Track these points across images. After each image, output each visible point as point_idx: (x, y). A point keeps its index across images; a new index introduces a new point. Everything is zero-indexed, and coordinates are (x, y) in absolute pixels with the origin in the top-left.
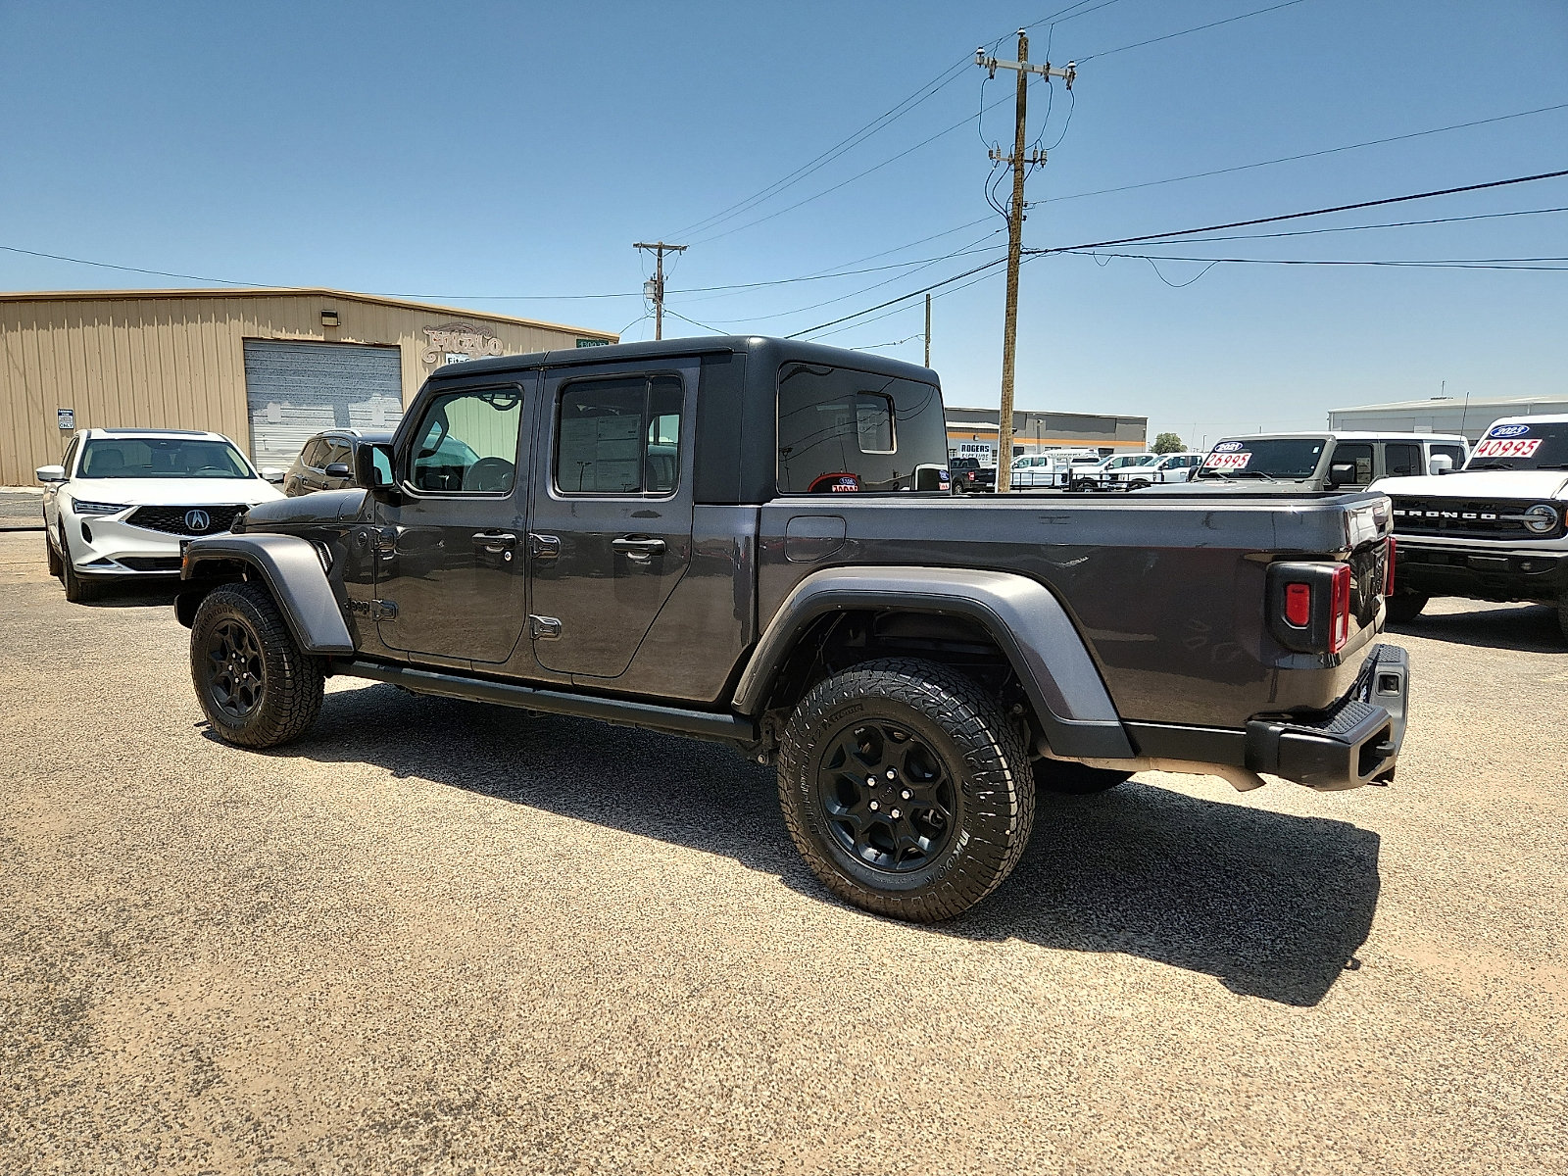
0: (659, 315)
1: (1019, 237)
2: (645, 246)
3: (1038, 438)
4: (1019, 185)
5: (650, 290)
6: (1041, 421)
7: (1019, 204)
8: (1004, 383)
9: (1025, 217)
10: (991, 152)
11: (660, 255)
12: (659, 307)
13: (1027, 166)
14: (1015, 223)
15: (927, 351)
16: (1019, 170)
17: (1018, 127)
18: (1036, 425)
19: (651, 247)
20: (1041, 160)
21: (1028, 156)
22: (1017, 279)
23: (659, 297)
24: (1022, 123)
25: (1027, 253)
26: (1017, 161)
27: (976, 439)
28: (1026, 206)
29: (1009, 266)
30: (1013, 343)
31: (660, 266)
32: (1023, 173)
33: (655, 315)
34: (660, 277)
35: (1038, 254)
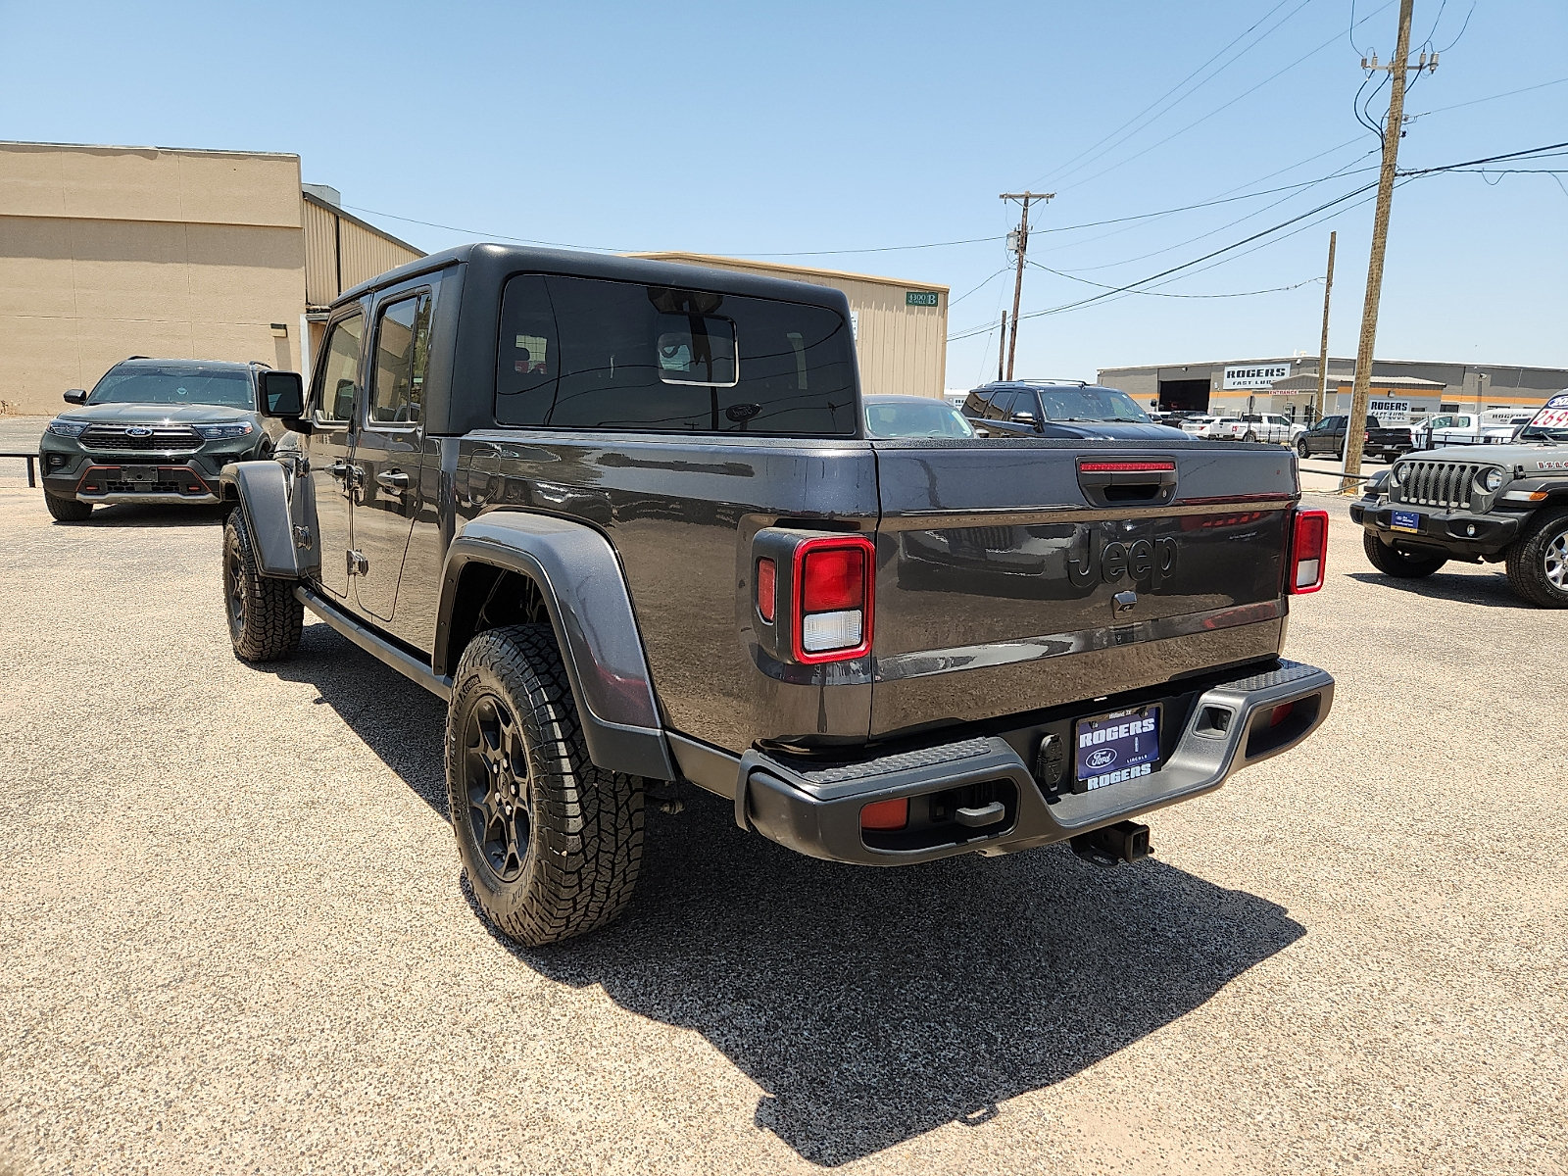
0: (1021, 266)
1: (1394, 157)
2: (1010, 197)
3: (1480, 395)
4: (1398, 97)
5: (1013, 243)
6: (1484, 376)
7: (1396, 118)
8: (1364, 327)
9: (1404, 133)
10: (1364, 62)
11: (1026, 204)
12: (1021, 259)
13: (1410, 75)
14: (1389, 141)
15: (1327, 297)
16: (1400, 78)
17: (1401, 29)
18: (1477, 380)
19: (1017, 197)
20: (1430, 65)
21: (1413, 60)
22: (1389, 206)
23: (1022, 248)
24: (1407, 24)
25: (1404, 175)
26: (1398, 72)
27: (1391, 395)
28: (1405, 120)
29: (1380, 191)
30: (1378, 281)
31: (1025, 216)
32: (1404, 82)
33: (1016, 267)
34: (1025, 227)
35: (1415, 175)
